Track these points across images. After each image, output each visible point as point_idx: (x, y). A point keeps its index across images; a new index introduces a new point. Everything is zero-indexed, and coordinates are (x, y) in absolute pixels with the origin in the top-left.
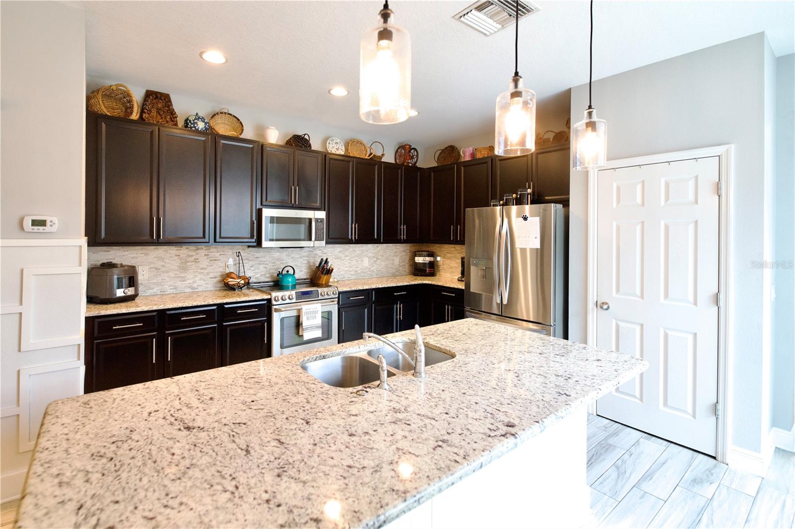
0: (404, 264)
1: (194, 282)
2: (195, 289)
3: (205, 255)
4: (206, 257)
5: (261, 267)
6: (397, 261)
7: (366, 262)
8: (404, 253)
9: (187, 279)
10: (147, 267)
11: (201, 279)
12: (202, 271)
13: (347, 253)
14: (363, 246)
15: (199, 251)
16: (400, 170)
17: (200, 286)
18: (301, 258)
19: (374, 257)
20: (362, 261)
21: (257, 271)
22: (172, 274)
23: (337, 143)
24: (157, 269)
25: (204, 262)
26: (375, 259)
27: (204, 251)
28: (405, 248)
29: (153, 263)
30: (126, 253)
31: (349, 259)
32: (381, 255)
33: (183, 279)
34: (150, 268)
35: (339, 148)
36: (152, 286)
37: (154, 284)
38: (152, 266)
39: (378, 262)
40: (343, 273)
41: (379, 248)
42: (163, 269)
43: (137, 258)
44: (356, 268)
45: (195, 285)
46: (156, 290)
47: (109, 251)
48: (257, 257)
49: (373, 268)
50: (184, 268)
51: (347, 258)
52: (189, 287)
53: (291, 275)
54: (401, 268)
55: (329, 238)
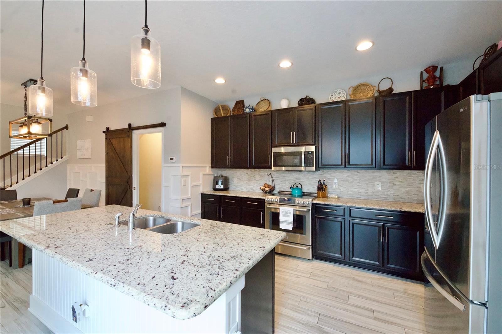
1: (254, 187)
2: (254, 190)
3: (258, 174)
4: (259, 175)
5: (287, 182)
7: (378, 187)
9: (251, 185)
11: (257, 186)
12: (257, 182)
14: (374, 172)
15: (256, 172)
17: (256, 189)
19: (390, 183)
20: (374, 185)
21: (284, 184)
22: (245, 182)
24: (240, 179)
25: (258, 178)
27: (257, 172)
29: (238, 176)
31: (359, 183)
32: (399, 181)
33: (249, 185)
35: (341, 96)
36: (238, 187)
37: (239, 186)
38: (238, 178)
39: (395, 187)
40: (351, 192)
41: (396, 174)
42: (242, 180)
44: (366, 190)
45: (254, 188)
46: (239, 189)
49: (389, 193)
50: (249, 180)
51: (356, 181)
52: (252, 189)
53: (299, 188)
55: (322, 165)
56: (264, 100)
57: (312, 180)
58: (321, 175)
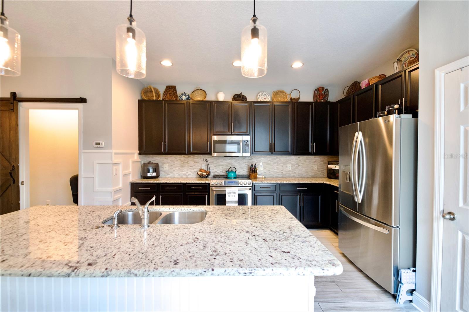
0: (323, 170)
1: (187, 173)
2: (187, 176)
3: (192, 160)
4: (192, 161)
5: (220, 167)
6: (316, 168)
7: (289, 167)
8: (322, 163)
9: (184, 171)
10: (167, 165)
11: (190, 171)
12: (191, 168)
13: (275, 161)
14: (287, 157)
15: (189, 158)
16: (310, 106)
17: (190, 175)
18: (243, 163)
19: (296, 164)
20: (287, 166)
21: (218, 169)
22: (177, 168)
23: (265, 95)
24: (171, 166)
25: (191, 163)
26: (297, 166)
27: (191, 158)
28: (323, 159)
29: (169, 163)
30: (159, 158)
31: (277, 165)
32: (302, 163)
33: (182, 171)
34: (169, 165)
35: (266, 98)
36: (169, 173)
37: (170, 172)
38: (169, 164)
39: (300, 167)
40: (272, 173)
41: (300, 158)
42: (174, 166)
43: (163, 160)
44: (281, 170)
45: (187, 174)
46: (171, 175)
47: (153, 157)
48: (218, 162)
49: (296, 171)
50: (182, 166)
51: (275, 164)
52: (185, 175)
53: (233, 172)
54: (319, 173)
55: (254, 151)
56: (199, 89)
57: (243, 164)
58: (249, 160)
